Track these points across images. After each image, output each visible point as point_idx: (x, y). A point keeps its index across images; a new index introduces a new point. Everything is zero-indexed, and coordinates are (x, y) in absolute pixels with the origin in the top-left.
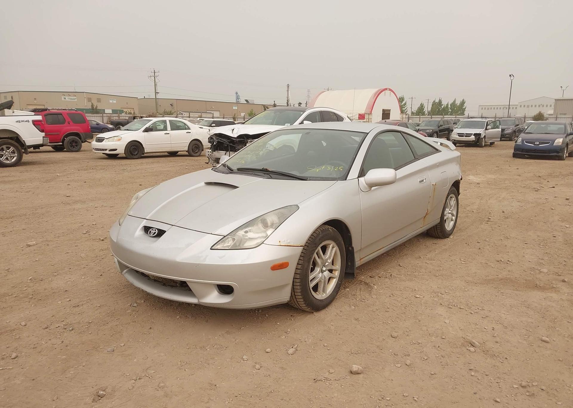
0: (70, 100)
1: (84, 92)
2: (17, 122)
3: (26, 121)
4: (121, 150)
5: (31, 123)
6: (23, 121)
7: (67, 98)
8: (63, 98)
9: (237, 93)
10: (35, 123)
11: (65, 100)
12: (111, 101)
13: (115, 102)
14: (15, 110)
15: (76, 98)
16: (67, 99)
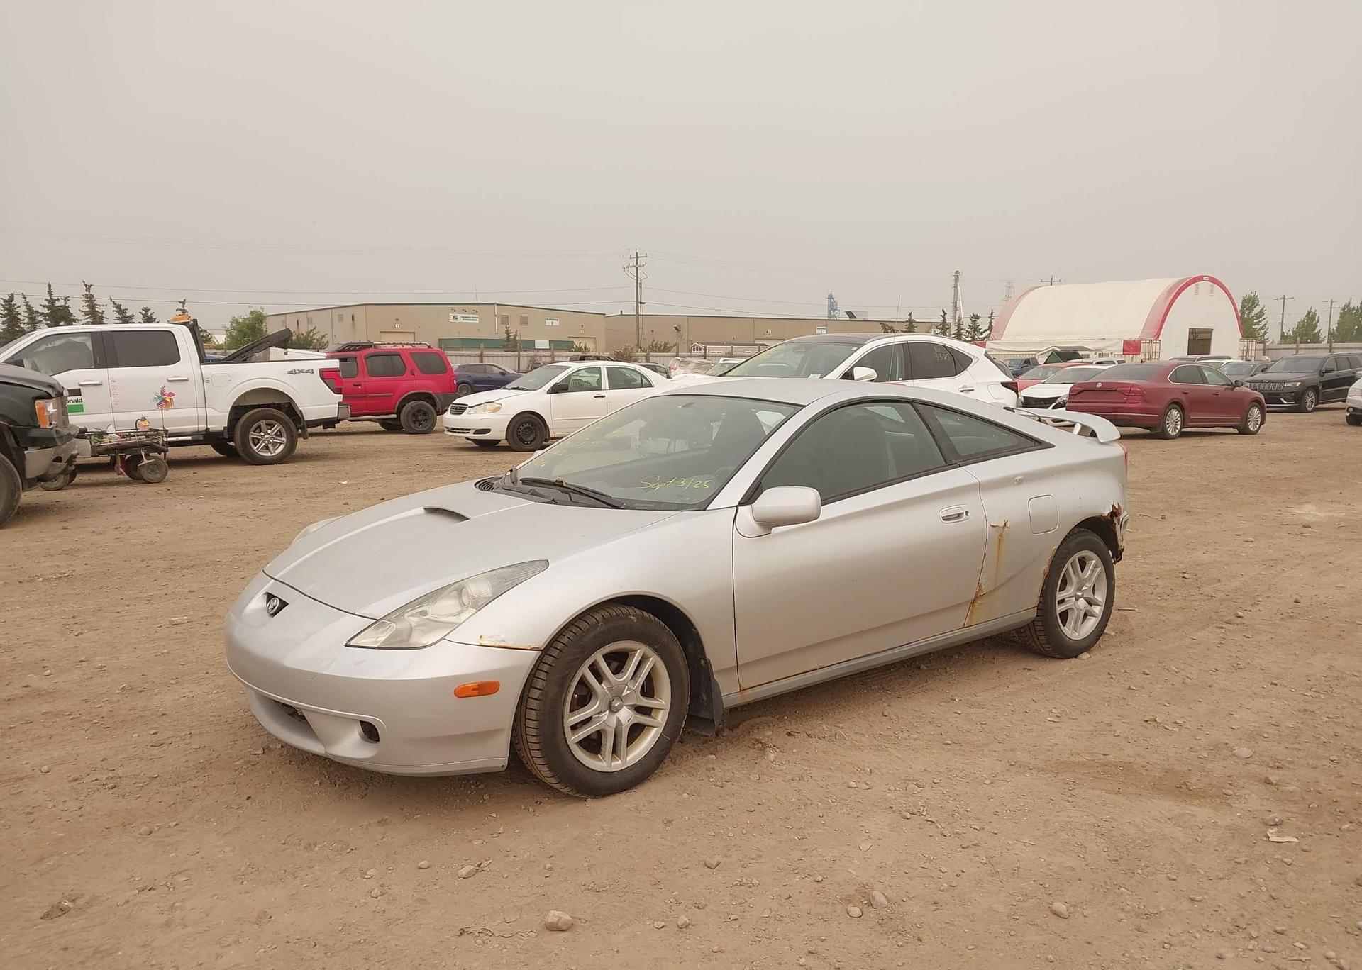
0: (465, 321)
1: (494, 304)
2: (290, 373)
3: (308, 372)
4: (499, 432)
5: (317, 374)
6: (301, 371)
7: (459, 316)
8: (452, 318)
9: (830, 297)
10: (326, 375)
11: (455, 321)
12: (548, 323)
13: (556, 323)
14: (289, 350)
15: (477, 316)
16: (460, 320)
